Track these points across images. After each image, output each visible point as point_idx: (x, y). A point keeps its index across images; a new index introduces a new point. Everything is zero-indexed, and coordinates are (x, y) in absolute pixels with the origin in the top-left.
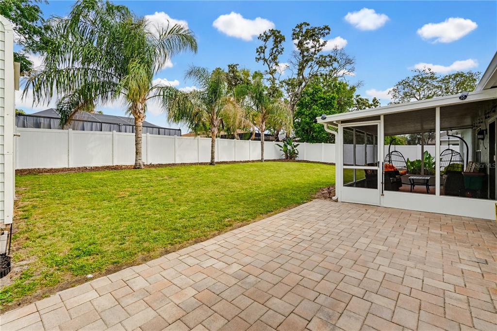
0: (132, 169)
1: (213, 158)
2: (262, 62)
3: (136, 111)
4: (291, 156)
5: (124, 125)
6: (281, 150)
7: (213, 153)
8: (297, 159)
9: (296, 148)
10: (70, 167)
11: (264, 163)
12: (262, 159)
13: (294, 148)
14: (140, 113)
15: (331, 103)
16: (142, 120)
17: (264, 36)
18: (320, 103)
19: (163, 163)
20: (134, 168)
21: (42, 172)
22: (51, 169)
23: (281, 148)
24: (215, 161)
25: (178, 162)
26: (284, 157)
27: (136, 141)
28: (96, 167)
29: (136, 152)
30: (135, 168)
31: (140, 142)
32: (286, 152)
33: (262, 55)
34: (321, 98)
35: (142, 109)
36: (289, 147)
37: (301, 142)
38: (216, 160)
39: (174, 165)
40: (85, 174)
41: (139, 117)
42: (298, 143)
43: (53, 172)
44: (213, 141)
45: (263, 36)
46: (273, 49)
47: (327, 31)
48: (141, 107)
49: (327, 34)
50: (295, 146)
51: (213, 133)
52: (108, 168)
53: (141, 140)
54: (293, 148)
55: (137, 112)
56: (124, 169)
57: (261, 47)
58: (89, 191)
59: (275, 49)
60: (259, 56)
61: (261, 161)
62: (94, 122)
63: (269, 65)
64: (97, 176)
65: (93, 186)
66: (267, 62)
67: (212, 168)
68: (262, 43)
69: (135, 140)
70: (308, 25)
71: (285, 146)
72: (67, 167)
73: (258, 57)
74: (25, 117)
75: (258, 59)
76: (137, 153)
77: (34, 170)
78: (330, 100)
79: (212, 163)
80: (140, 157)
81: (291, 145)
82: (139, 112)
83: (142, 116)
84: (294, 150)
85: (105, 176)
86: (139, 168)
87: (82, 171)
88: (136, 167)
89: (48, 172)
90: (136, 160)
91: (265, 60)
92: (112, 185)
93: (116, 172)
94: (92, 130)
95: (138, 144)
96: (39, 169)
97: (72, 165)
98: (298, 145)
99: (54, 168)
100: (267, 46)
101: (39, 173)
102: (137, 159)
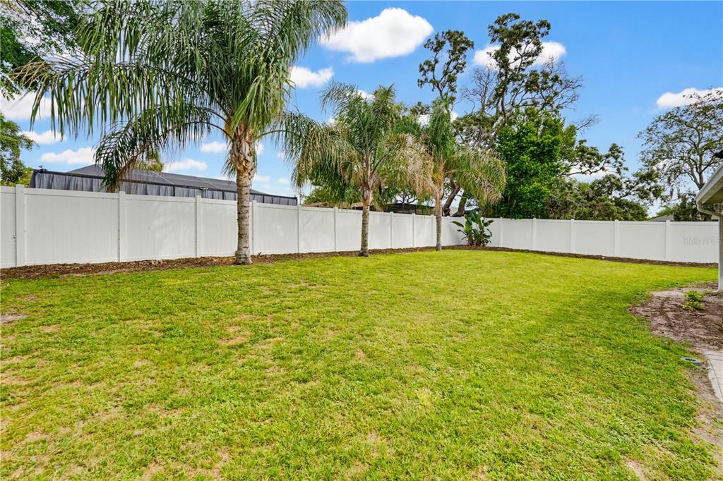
0: (230, 265)
1: (364, 243)
2: (429, 86)
3: (239, 158)
4: (477, 241)
6: (460, 231)
7: (364, 235)
10: (123, 260)
11: (442, 252)
12: (438, 245)
13: (485, 228)
14: (247, 161)
15: (550, 151)
16: (249, 174)
17: (435, 42)
18: (532, 152)
19: (280, 254)
20: (234, 264)
21: (68, 272)
22: (88, 265)
23: (460, 228)
25: (303, 251)
26: (465, 242)
27: (239, 213)
28: (168, 261)
29: (239, 234)
30: (236, 263)
31: (247, 215)
32: (468, 233)
33: (430, 75)
34: (533, 143)
35: (250, 154)
36: (475, 226)
37: (495, 217)
38: (370, 247)
39: (298, 256)
40: (148, 276)
41: (245, 169)
42: (490, 219)
43: (89, 271)
44: (365, 216)
45: (433, 43)
46: (449, 64)
47: (543, 30)
48: (248, 151)
49: (543, 35)
50: (486, 225)
51: (365, 200)
52: (188, 262)
53: (247, 212)
54: (481, 228)
55: (242, 159)
56: (218, 264)
57: (427, 63)
58: (157, 326)
59: (453, 64)
60: (424, 77)
61: (437, 248)
62: (162, 184)
63: (441, 91)
64: (172, 281)
65: (164, 309)
66: (438, 85)
67: (363, 260)
68: (430, 55)
69: (237, 212)
70: (517, 17)
71: (469, 224)
72: (116, 261)
73: (423, 79)
74: (52, 175)
75: (421, 83)
76: (240, 236)
77: (54, 267)
78: (549, 146)
79: (363, 253)
80: (246, 242)
81: (479, 222)
82: (245, 159)
83: (250, 168)
84: (483, 231)
85: (186, 281)
86: (244, 263)
87: (143, 269)
88: (239, 260)
89: (80, 272)
90: (239, 249)
91: (435, 83)
92: (205, 305)
93: (206, 273)
94: (159, 195)
95: (242, 218)
96: (64, 265)
97: (124, 258)
98: (491, 222)
99: (92, 263)
100: (440, 60)
101: (63, 273)
102: (242, 247)
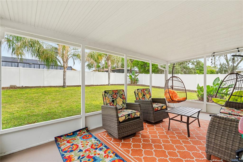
5: (33, 64)
8: (138, 84)
9: (137, 77)
24: (66, 85)
